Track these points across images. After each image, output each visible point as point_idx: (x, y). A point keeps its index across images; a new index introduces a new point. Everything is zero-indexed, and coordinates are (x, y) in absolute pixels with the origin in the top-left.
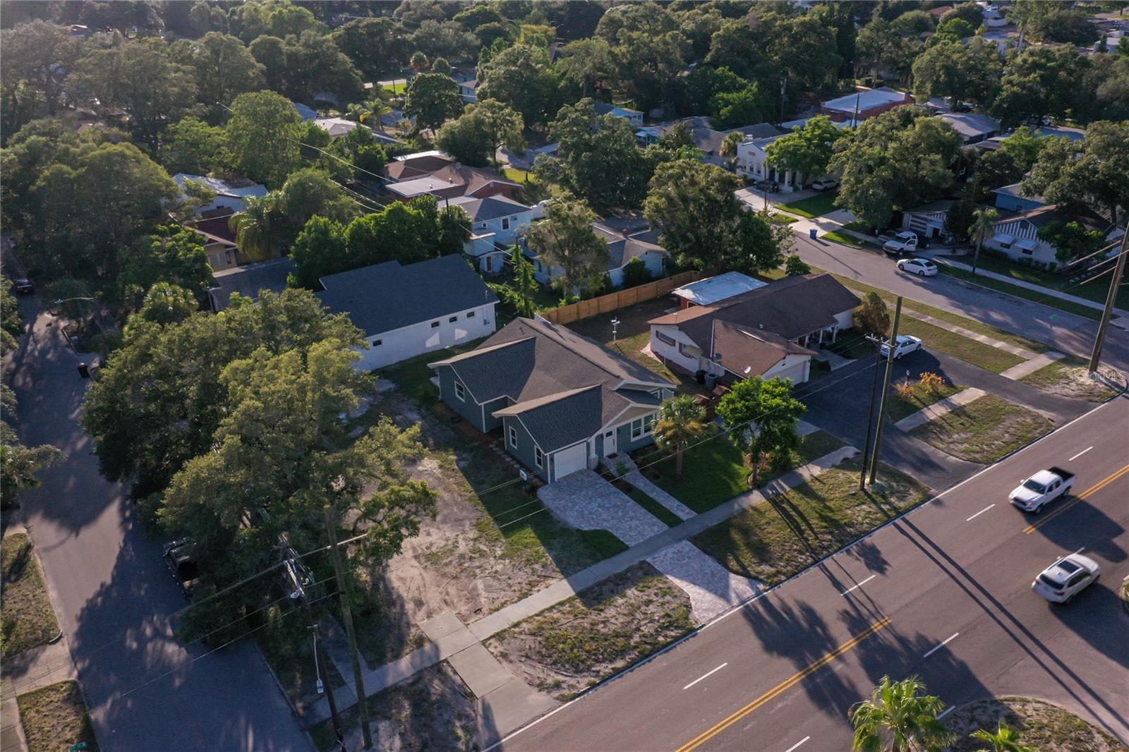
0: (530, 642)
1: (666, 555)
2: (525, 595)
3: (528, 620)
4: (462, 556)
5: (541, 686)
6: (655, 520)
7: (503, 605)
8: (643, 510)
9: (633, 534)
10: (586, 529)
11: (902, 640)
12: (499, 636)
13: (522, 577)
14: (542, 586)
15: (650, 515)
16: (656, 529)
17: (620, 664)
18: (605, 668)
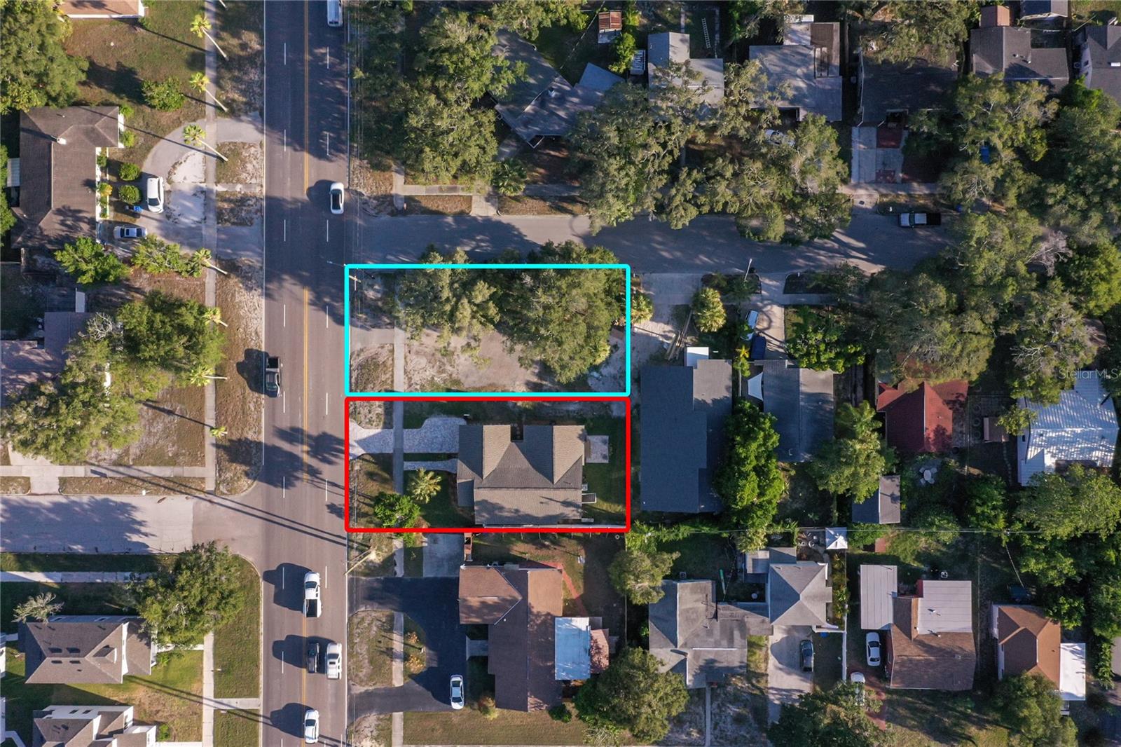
0: (381, 359)
1: (390, 438)
2: (405, 372)
3: (393, 365)
4: (444, 364)
5: (362, 350)
6: (413, 451)
7: (406, 362)
9: (410, 436)
10: (426, 421)
11: (297, 478)
12: (392, 351)
13: (416, 378)
14: (406, 381)
15: (416, 451)
16: (408, 447)
17: (353, 380)
18: (355, 374)
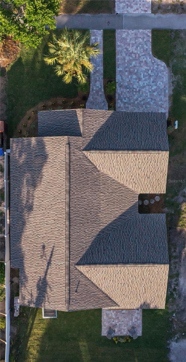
1: (137, 9)
6: (118, 43)
8: (118, 57)
9: (141, 40)
10: (163, 64)
15: (118, 49)
16: (124, 35)
